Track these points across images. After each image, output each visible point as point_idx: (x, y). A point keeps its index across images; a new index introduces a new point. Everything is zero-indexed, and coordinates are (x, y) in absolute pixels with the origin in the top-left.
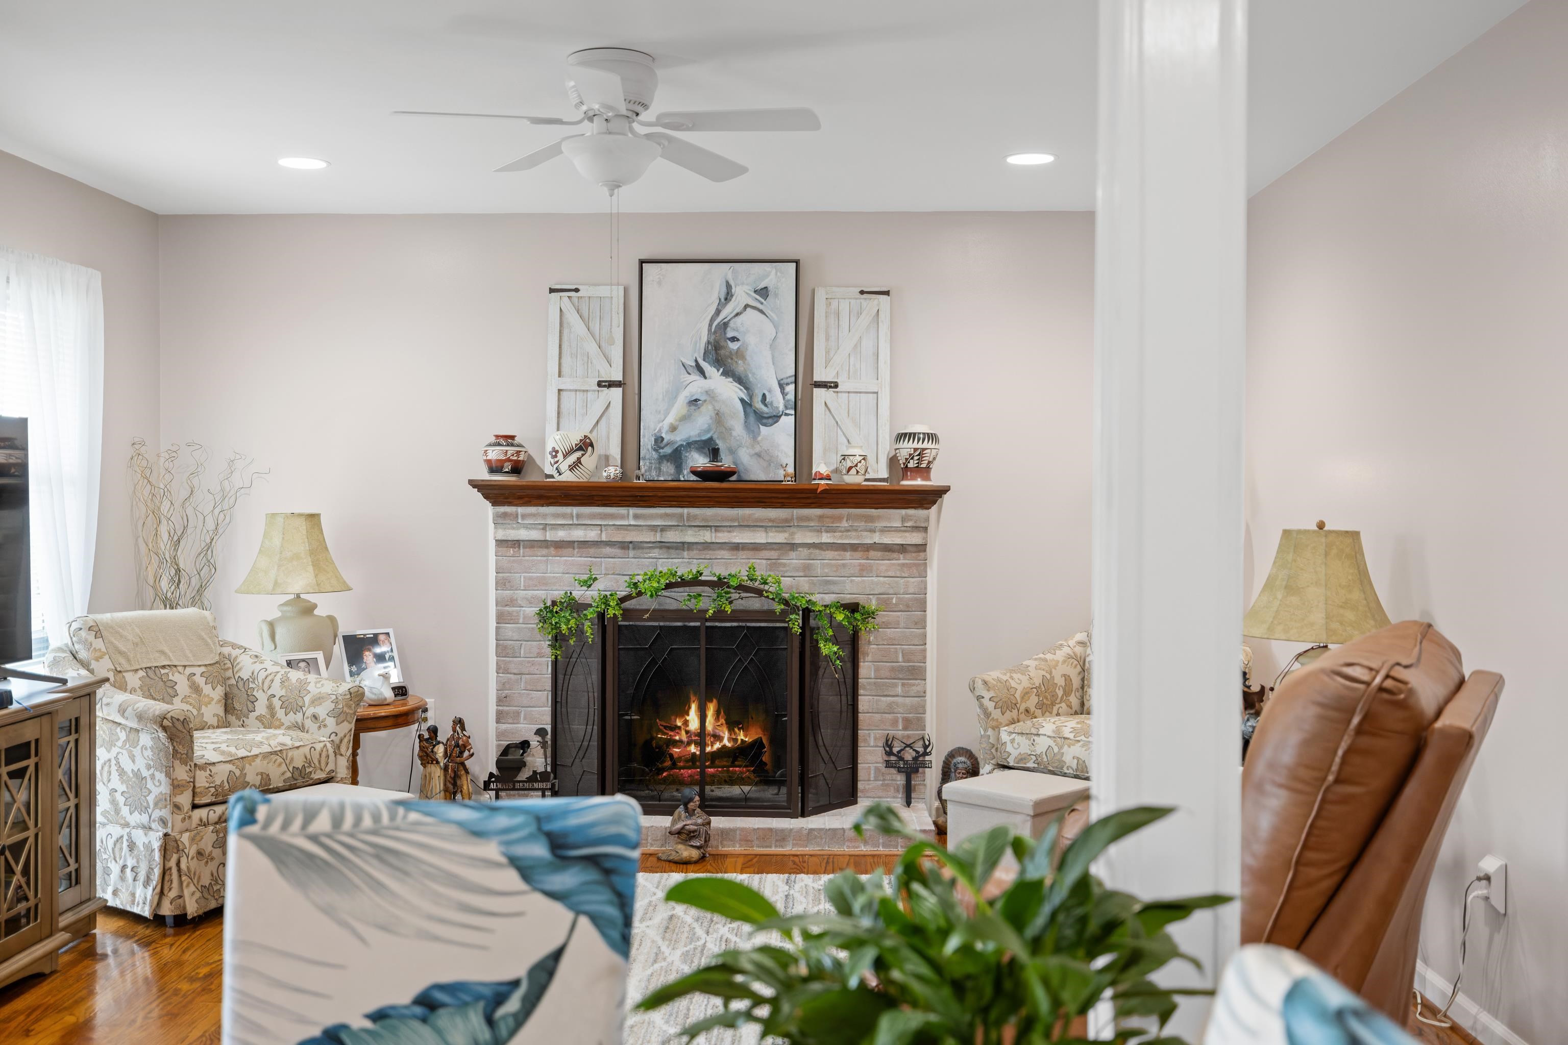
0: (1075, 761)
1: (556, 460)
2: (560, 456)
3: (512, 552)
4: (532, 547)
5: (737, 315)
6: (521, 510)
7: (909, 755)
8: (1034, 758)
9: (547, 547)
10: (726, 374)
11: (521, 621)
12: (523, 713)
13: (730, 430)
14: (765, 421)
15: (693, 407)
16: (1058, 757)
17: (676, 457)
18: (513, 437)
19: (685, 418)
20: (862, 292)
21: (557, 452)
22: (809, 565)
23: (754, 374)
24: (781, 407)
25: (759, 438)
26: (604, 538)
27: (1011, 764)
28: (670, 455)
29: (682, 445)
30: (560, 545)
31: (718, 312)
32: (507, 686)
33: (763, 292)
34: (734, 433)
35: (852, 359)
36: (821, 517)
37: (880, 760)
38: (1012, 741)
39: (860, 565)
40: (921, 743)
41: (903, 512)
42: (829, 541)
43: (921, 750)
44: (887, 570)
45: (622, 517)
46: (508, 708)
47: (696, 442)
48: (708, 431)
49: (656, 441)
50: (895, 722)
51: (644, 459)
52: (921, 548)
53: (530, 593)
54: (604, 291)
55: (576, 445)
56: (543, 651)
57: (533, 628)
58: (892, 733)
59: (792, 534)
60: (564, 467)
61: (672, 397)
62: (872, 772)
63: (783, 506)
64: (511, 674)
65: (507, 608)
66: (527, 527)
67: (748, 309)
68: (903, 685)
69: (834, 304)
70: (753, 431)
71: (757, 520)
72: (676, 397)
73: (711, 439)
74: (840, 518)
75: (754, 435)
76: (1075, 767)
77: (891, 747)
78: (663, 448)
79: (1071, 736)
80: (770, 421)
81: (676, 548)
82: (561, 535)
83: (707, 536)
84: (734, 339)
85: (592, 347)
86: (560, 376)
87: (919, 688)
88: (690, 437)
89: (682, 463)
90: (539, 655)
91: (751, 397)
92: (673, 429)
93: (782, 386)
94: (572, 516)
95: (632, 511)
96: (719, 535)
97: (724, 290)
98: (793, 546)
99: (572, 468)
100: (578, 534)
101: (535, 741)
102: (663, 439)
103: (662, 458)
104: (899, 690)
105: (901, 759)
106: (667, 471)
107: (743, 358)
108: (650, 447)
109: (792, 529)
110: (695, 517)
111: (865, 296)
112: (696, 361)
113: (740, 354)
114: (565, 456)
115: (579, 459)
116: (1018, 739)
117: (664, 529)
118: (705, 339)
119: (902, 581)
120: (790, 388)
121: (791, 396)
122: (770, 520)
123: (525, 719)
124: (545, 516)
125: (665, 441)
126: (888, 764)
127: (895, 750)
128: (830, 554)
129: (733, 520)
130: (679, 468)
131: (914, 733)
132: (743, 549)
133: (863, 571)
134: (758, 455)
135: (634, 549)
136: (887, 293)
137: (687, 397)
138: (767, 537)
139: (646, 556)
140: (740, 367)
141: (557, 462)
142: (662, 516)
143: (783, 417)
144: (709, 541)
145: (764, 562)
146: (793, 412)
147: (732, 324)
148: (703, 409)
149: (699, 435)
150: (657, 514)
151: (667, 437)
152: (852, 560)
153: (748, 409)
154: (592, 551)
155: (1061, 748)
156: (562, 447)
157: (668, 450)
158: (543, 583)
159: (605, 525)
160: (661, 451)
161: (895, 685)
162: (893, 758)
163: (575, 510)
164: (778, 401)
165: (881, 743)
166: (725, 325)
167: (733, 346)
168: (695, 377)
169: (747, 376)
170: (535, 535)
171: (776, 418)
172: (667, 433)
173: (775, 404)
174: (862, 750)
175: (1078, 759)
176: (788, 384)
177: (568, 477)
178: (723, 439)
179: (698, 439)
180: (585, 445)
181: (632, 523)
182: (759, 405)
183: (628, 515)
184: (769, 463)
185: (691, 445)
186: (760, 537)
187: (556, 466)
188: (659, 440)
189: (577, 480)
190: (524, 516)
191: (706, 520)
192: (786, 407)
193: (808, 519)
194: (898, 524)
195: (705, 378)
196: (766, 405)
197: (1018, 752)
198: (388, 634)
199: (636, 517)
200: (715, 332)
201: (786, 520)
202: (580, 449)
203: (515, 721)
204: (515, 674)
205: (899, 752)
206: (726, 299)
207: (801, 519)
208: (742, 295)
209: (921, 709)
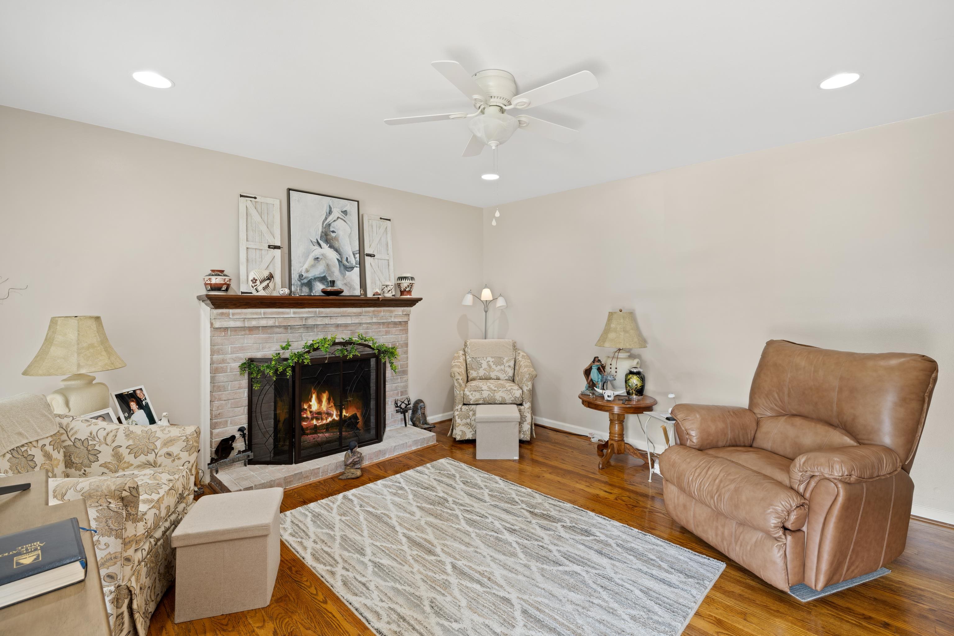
0: (501, 398)
1: (255, 284)
2: (258, 282)
3: (223, 334)
4: (236, 331)
5: (334, 221)
6: (231, 311)
7: (403, 406)
8: (482, 399)
9: (244, 330)
10: (331, 247)
11: (229, 371)
12: (229, 421)
13: (333, 273)
14: (348, 269)
15: (316, 261)
16: (494, 397)
17: (309, 284)
18: (222, 271)
19: (313, 266)
20: (381, 218)
21: (256, 280)
22: (367, 332)
23: (342, 248)
24: (354, 264)
25: (346, 277)
26: (277, 324)
27: (471, 403)
28: (306, 283)
29: (311, 279)
30: (251, 329)
31: (326, 219)
32: (220, 408)
33: (345, 212)
34: (335, 274)
35: (378, 245)
36: (374, 311)
37: (393, 410)
38: (472, 394)
39: (386, 331)
40: (406, 400)
41: (402, 308)
42: (375, 321)
43: (407, 403)
44: (395, 332)
45: (288, 313)
46: (220, 420)
47: (318, 277)
48: (324, 272)
49: (299, 276)
50: (398, 394)
51: (294, 285)
52: (406, 323)
53: (234, 355)
54: (270, 201)
55: (267, 277)
56: (242, 386)
57: (236, 374)
58: (397, 398)
59: (361, 319)
60: (260, 288)
61: (306, 256)
62: (390, 416)
63: (361, 307)
64: (222, 400)
65: (220, 365)
66: (234, 320)
67: (339, 219)
68: (400, 378)
69: (370, 221)
70: (343, 274)
71: (349, 313)
72: (308, 256)
73: (325, 276)
74: (381, 311)
75: (343, 275)
76: (501, 400)
77: (397, 404)
78: (303, 280)
79: (496, 389)
80: (350, 269)
81: (311, 328)
82: (254, 323)
83: (327, 321)
84: (333, 232)
85: (264, 228)
86: (247, 241)
87: (406, 379)
88: (315, 275)
89: (312, 287)
90: (240, 388)
91: (342, 258)
92: (307, 271)
93: (354, 255)
94: (261, 314)
95: (292, 310)
96: (332, 320)
97: (328, 209)
98: (360, 324)
99: (264, 289)
100: (263, 323)
101: (238, 435)
102: (303, 276)
103: (303, 285)
104: (399, 380)
105: (401, 408)
106: (305, 291)
107: (338, 240)
108: (296, 279)
109: (361, 317)
110: (322, 312)
111: (382, 220)
112: (317, 240)
113: (336, 239)
114: (261, 282)
115: (268, 284)
116: (474, 393)
117: (306, 318)
118: (320, 230)
119: (400, 336)
120: (357, 256)
121: (358, 259)
122: (354, 313)
123: (231, 423)
124: (246, 314)
125: (304, 277)
126: (397, 411)
127: (399, 405)
128: (375, 327)
129: (338, 313)
130: (311, 289)
131: (404, 397)
132: (341, 326)
133: (387, 333)
134: (346, 284)
135: (291, 329)
136: (389, 220)
137: (313, 256)
138: (352, 320)
139: (297, 332)
140: (336, 245)
141: (256, 285)
142: (307, 313)
143: (355, 268)
144: (327, 323)
145: (349, 332)
146: (359, 266)
147: (332, 225)
148: (321, 262)
149: (320, 274)
150: (304, 312)
151: (305, 275)
152: (383, 329)
153: (341, 263)
154: (269, 331)
155: (494, 394)
156: (259, 277)
157: (305, 281)
158: (242, 349)
159: (277, 318)
160: (302, 281)
161: (397, 379)
162: (397, 409)
163: (262, 310)
164: (353, 261)
165: (393, 403)
166: (329, 225)
167: (333, 235)
168: (317, 247)
169: (340, 249)
170: (239, 324)
171: (352, 268)
172: (304, 273)
173: (352, 262)
174: (387, 407)
175: (502, 397)
176: (356, 254)
177: (262, 293)
178: (330, 276)
179: (319, 276)
180: (270, 277)
181: (293, 316)
182: (345, 262)
183: (290, 312)
184: (350, 288)
185: (315, 279)
186: (348, 321)
187: (255, 288)
188: (301, 276)
189: (266, 295)
190: (233, 314)
191: (327, 314)
192: (356, 264)
193: (369, 312)
194: (401, 313)
195: (321, 248)
196: (348, 262)
197: (475, 398)
198: (141, 389)
199: (294, 313)
200: (325, 228)
201: (360, 313)
202: (268, 279)
203: (225, 426)
204: (225, 400)
205: (400, 405)
206: (329, 213)
207: (366, 312)
208: (336, 213)
209: (406, 387)
